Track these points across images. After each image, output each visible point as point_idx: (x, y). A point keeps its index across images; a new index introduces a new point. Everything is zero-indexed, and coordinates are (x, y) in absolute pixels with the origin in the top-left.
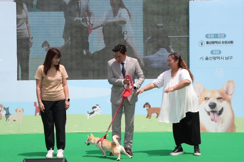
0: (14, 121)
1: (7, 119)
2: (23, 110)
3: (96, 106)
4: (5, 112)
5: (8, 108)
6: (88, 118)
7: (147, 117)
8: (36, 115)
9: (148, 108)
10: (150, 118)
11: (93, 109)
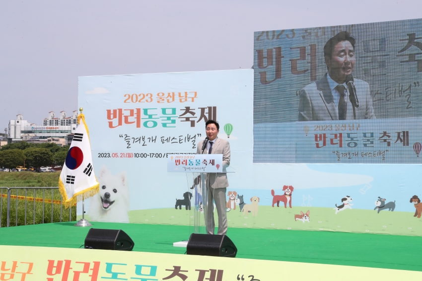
0: (249, 212)
1: (241, 210)
2: (259, 199)
3: (347, 197)
4: (238, 201)
5: (242, 196)
6: (336, 213)
7: (415, 216)
8: (273, 206)
9: (417, 203)
10: (419, 217)
11: (342, 201)
